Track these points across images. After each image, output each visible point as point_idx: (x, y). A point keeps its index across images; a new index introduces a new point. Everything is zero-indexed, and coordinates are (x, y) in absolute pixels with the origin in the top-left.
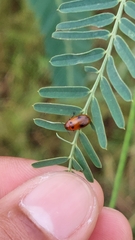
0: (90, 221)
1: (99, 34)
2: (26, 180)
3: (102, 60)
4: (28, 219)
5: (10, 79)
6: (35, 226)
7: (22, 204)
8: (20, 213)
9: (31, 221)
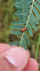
0: (26, 61)
1: (28, 6)
2: (7, 50)
3: (29, 13)
4: (8, 61)
5: (4, 22)
6: (10, 63)
7: (6, 57)
8: (5, 59)
9: (9, 61)
